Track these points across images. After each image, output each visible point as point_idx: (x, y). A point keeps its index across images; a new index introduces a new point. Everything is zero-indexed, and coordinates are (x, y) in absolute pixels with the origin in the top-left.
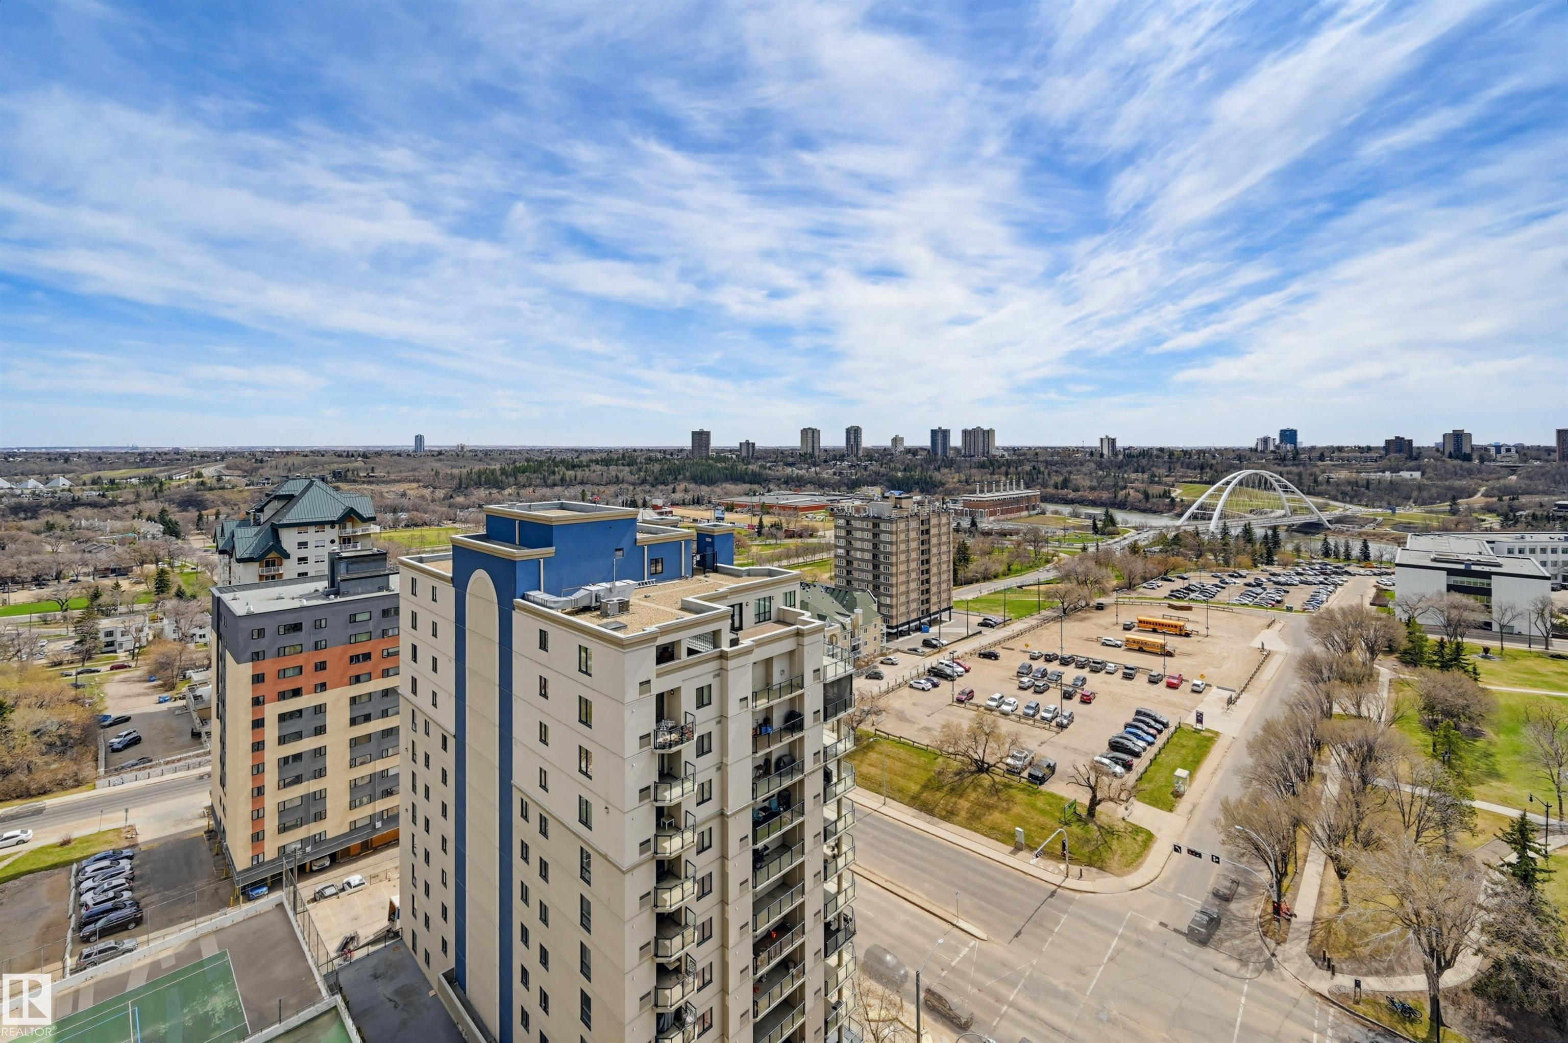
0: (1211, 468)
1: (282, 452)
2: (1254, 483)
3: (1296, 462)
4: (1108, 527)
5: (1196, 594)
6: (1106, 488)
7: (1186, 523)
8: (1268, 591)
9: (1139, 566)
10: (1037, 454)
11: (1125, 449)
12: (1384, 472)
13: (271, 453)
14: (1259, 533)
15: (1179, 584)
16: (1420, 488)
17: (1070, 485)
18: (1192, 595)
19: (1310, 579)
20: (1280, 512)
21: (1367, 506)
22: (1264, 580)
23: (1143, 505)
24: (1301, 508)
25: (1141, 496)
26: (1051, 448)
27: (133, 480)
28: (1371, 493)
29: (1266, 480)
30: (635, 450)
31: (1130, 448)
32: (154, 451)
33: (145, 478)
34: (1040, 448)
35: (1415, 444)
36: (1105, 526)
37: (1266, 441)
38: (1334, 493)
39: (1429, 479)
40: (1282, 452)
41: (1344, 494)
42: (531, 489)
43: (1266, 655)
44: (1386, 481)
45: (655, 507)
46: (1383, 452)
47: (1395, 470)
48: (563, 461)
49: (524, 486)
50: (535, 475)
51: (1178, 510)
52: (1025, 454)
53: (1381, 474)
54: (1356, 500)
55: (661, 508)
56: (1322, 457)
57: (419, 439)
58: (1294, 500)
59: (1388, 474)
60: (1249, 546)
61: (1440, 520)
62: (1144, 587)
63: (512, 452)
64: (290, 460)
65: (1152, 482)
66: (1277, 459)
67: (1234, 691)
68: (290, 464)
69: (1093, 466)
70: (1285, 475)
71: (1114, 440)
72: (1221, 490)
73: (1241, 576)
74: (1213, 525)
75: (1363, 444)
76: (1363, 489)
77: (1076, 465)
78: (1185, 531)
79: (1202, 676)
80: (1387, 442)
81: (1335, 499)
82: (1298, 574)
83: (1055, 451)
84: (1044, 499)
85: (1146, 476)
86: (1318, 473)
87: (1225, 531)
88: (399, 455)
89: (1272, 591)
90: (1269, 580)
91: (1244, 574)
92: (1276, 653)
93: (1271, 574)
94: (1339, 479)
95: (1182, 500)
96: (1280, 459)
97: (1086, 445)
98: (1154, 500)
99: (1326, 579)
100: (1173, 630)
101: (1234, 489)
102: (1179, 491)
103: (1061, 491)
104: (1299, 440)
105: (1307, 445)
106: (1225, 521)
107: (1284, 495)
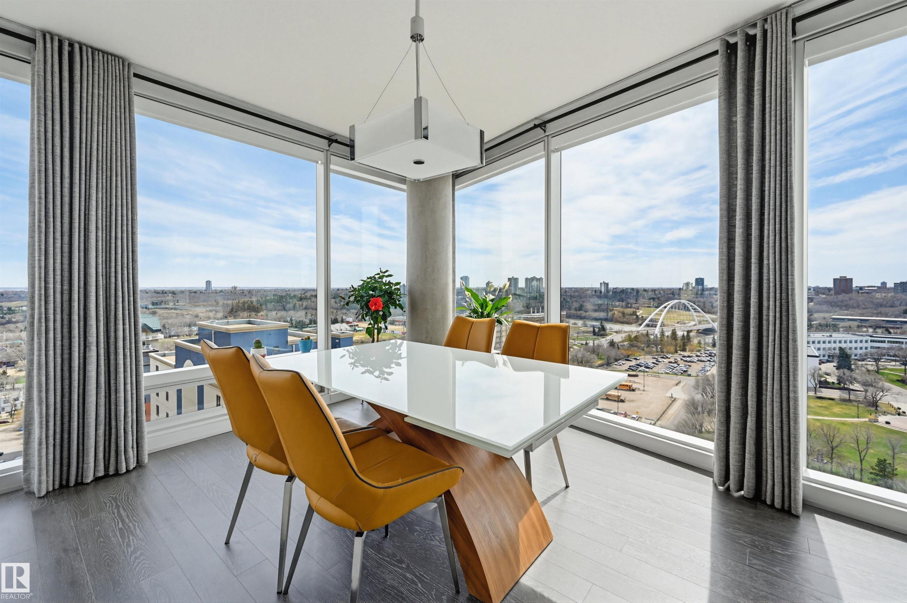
0: (658, 299)
2: (679, 307)
3: (702, 296)
4: (601, 332)
5: (643, 368)
6: (603, 311)
7: (643, 329)
8: (680, 366)
9: (613, 353)
10: (566, 292)
11: (614, 289)
14: (680, 334)
15: (633, 363)
17: (583, 308)
18: (640, 369)
19: (703, 359)
20: (693, 323)
22: (679, 360)
23: (621, 319)
24: (704, 321)
25: (621, 315)
26: (574, 288)
29: (686, 306)
30: (338, 290)
31: (616, 288)
34: (569, 288)
36: (599, 331)
37: (687, 284)
40: (695, 290)
42: (275, 312)
43: (674, 400)
45: (348, 323)
48: (295, 296)
49: (271, 310)
50: (278, 304)
51: (640, 322)
55: (351, 323)
57: (208, 283)
58: (699, 316)
60: (674, 341)
62: (616, 365)
63: (265, 291)
65: (627, 307)
66: (693, 294)
67: (653, 420)
69: (596, 298)
70: (696, 303)
71: (607, 284)
72: (662, 311)
73: (667, 358)
74: (657, 331)
77: (587, 298)
78: (642, 334)
79: (637, 412)
82: (697, 356)
83: (577, 290)
84: (569, 316)
85: (624, 304)
87: (662, 333)
88: (195, 292)
89: (683, 366)
90: (682, 359)
91: (669, 357)
92: (679, 399)
93: (683, 356)
95: (642, 317)
97: (593, 287)
98: (627, 317)
99: (711, 359)
100: (626, 388)
101: (668, 311)
102: (641, 312)
103: (578, 312)
104: (705, 284)
105: (708, 287)
106: (663, 328)
107: (695, 314)
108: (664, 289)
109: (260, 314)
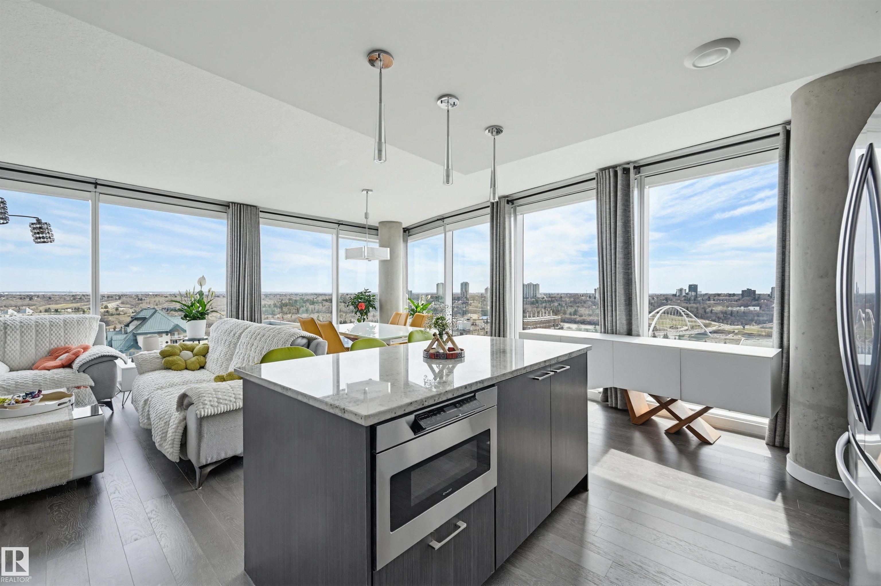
1: (153, 295)
2: (671, 312)
3: (695, 302)
6: (597, 315)
10: (561, 297)
12: (740, 307)
13: (147, 295)
16: (758, 315)
17: (578, 313)
20: (685, 328)
21: (730, 324)
24: (696, 326)
26: (570, 294)
27: (68, 310)
28: (733, 318)
29: (678, 311)
32: (81, 294)
33: (75, 309)
34: (564, 294)
35: (757, 292)
37: (681, 290)
38: (714, 318)
39: (763, 311)
40: (689, 296)
41: (719, 318)
42: (290, 315)
44: (741, 311)
46: (741, 296)
47: (746, 306)
48: (308, 300)
49: (286, 313)
50: (293, 307)
52: (555, 297)
53: (739, 308)
54: (725, 322)
56: (709, 299)
58: (692, 322)
59: (742, 308)
61: (767, 332)
63: (281, 295)
64: (157, 299)
66: (686, 300)
68: (157, 301)
69: (590, 303)
70: (689, 309)
72: (654, 316)
75: (731, 292)
76: (729, 316)
77: (581, 303)
80: (743, 291)
81: (714, 321)
83: (572, 296)
84: (564, 321)
86: (707, 307)
94: (717, 310)
96: (687, 299)
97: (587, 293)
101: (661, 316)
103: (573, 317)
104: (699, 290)
105: (702, 293)
106: (655, 332)
107: (687, 319)
108: (658, 295)
109: (276, 317)
